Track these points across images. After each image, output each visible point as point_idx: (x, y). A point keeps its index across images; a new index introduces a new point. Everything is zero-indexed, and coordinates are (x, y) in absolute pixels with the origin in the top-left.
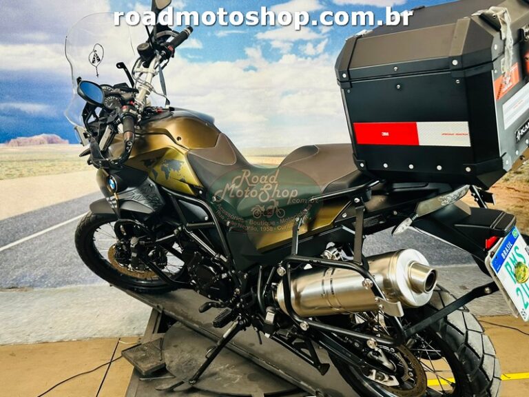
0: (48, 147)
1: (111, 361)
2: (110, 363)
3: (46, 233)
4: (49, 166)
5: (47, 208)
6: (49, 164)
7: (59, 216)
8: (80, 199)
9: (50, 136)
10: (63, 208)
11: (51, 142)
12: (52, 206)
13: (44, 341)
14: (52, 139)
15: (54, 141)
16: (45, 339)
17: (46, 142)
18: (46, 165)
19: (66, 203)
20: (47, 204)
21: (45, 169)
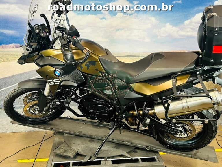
0: (15, 49)
1: (42, 141)
2: (42, 142)
3: (14, 86)
4: (16, 58)
5: (15, 75)
6: (16, 57)
7: (20, 79)
8: (29, 72)
9: (16, 44)
10: (22, 76)
11: (17, 47)
12: (17, 75)
13: (14, 132)
14: (17, 46)
16: (14, 131)
17: (15, 47)
18: (15, 57)
19: (23, 74)
20: (15, 74)
21: (14, 59)
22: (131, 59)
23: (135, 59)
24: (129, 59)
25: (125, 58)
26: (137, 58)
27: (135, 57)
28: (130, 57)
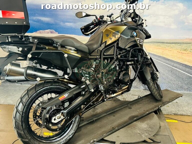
9: (51, 30)
15: (53, 32)
17: (50, 32)
22: (155, 45)
23: (159, 45)
24: (153, 45)
25: (149, 44)
26: (162, 45)
27: (159, 44)
28: (154, 43)
